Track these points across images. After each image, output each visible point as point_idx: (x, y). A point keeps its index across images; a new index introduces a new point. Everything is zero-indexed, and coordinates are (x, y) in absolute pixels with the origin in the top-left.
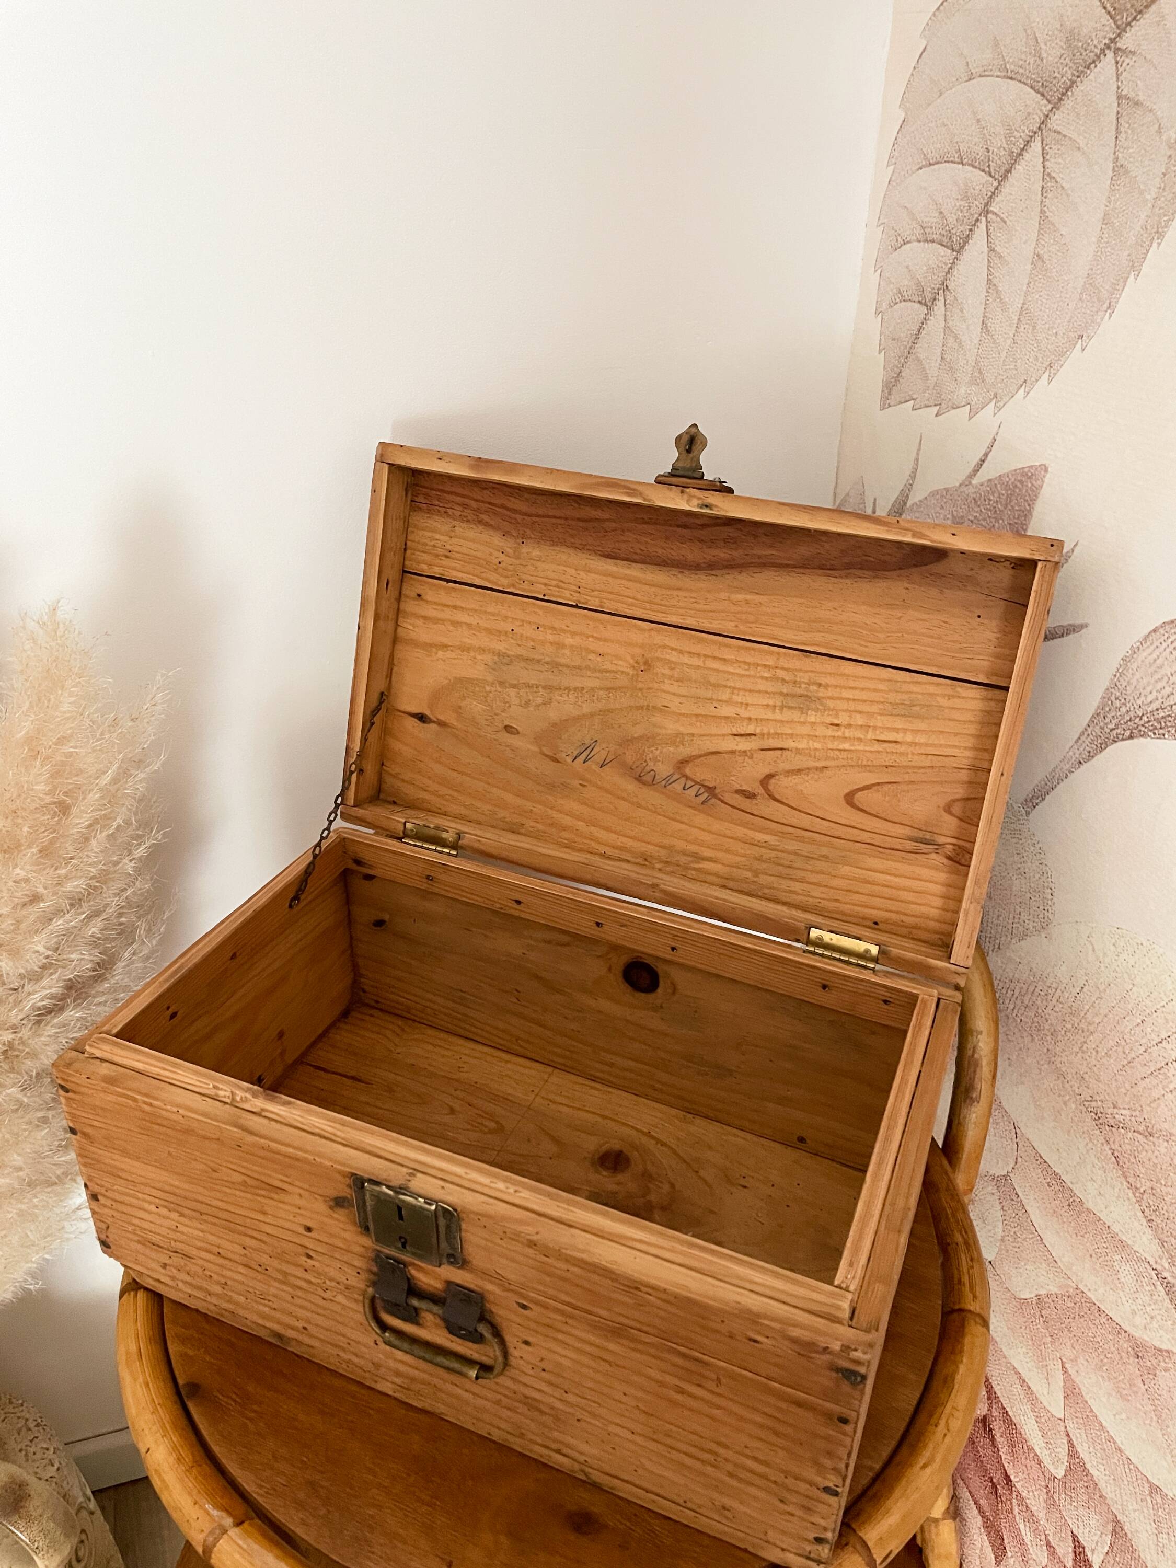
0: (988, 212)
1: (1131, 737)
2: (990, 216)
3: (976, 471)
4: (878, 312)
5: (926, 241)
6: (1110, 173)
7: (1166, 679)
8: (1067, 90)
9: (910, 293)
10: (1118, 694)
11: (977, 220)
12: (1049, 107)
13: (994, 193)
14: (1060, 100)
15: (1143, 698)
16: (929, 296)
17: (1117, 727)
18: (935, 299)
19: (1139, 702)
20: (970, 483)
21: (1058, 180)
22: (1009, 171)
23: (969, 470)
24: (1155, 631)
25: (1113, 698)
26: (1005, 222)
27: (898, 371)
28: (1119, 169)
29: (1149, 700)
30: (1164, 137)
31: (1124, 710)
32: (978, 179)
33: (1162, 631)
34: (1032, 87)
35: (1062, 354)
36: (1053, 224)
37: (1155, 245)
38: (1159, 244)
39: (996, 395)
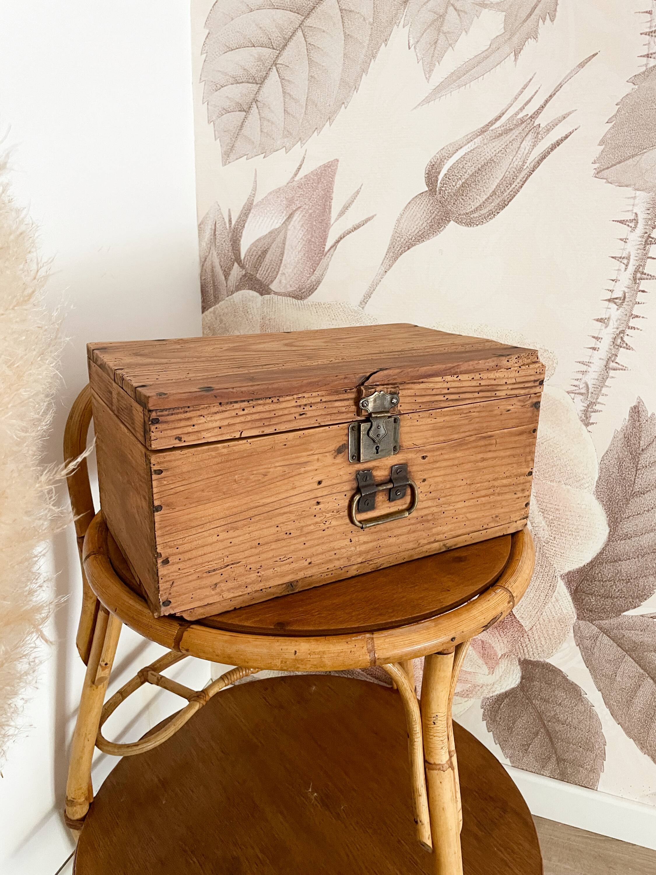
0: (276, 64)
1: (409, 249)
2: (278, 66)
3: (296, 175)
4: (209, 122)
5: (238, 83)
6: (343, 38)
7: (419, 219)
8: (312, 10)
9: (232, 108)
10: (398, 235)
11: (270, 69)
12: (303, 18)
13: (278, 56)
14: (309, 14)
15: (410, 231)
16: (245, 107)
17: (401, 248)
18: (250, 107)
19: (409, 233)
20: (294, 181)
21: (315, 45)
22: (286, 45)
23: (292, 175)
24: (409, 203)
25: (396, 238)
26: (288, 67)
27: (231, 145)
28: (347, 36)
29: (413, 231)
30: (367, 22)
31: (402, 240)
32: (266, 52)
33: (413, 202)
34: (291, 11)
35: (335, 112)
36: (317, 63)
37: (373, 61)
38: (375, 60)
39: (300, 139)
